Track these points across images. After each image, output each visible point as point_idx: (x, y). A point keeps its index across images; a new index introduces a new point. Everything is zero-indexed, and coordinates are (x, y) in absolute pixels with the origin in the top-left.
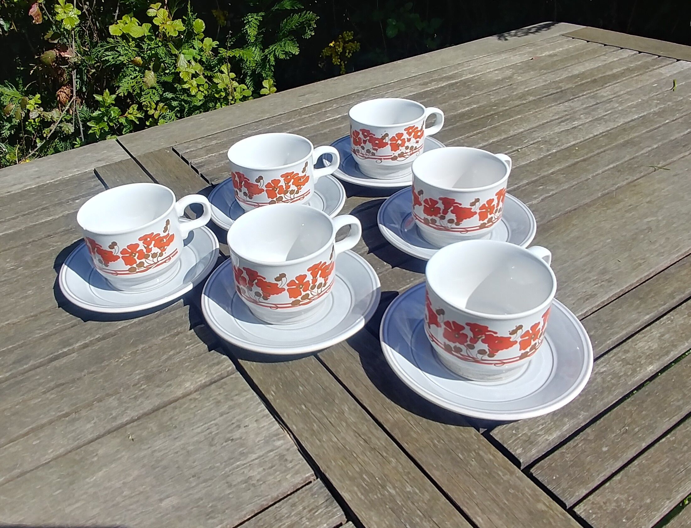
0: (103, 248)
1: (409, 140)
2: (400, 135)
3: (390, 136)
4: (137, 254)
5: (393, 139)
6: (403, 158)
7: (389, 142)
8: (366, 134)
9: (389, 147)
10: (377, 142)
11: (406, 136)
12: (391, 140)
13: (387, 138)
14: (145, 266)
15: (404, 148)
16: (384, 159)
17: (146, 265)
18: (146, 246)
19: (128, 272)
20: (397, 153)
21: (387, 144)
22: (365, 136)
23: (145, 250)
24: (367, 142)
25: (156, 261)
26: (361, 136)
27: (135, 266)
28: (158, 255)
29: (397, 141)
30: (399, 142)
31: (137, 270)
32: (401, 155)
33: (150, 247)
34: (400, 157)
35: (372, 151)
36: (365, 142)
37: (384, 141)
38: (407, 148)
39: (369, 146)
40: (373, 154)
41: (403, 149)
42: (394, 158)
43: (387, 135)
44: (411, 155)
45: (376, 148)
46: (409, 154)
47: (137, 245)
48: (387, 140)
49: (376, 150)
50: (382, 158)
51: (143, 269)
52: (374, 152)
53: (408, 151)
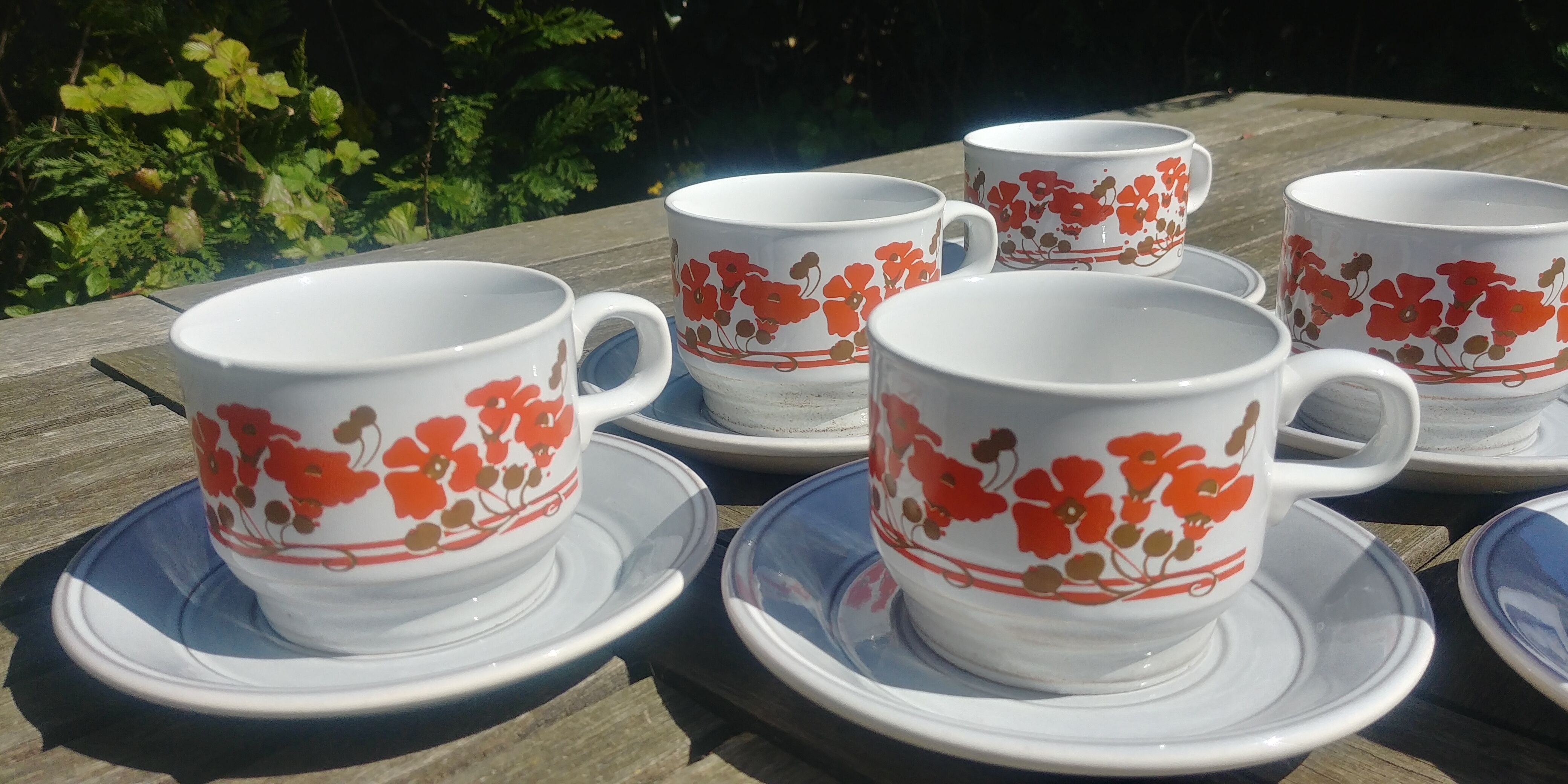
0: (307, 443)
1: (1167, 201)
2: (1145, 182)
3: (1120, 187)
4: (453, 466)
5: (1126, 195)
6: (1149, 258)
7: (1116, 205)
8: (1041, 185)
9: (1113, 220)
10: (1079, 206)
11: (1159, 188)
12: (1121, 198)
13: (1110, 193)
14: (476, 519)
15: (1154, 223)
16: (1099, 259)
17: (479, 515)
18: (489, 431)
19: (403, 549)
20: (1135, 240)
21: (1108, 210)
22: (1038, 193)
23: (482, 451)
24: (1047, 211)
25: (515, 504)
26: (1025, 195)
27: (435, 518)
28: (526, 477)
29: (1137, 200)
30: (1144, 205)
31: (443, 540)
32: (1147, 247)
33: (503, 438)
34: (1143, 253)
35: (1061, 237)
36: (1036, 212)
37: (1101, 201)
38: (1161, 225)
39: (1050, 223)
40: (1065, 247)
41: (1150, 228)
42: (1127, 258)
43: (1110, 182)
44: (1168, 248)
45: (1075, 225)
46: (1164, 245)
47: (456, 425)
48: (1109, 198)
49: (1075, 232)
50: (1093, 255)
51: (464, 532)
52: (1070, 238)
53: (1163, 235)
